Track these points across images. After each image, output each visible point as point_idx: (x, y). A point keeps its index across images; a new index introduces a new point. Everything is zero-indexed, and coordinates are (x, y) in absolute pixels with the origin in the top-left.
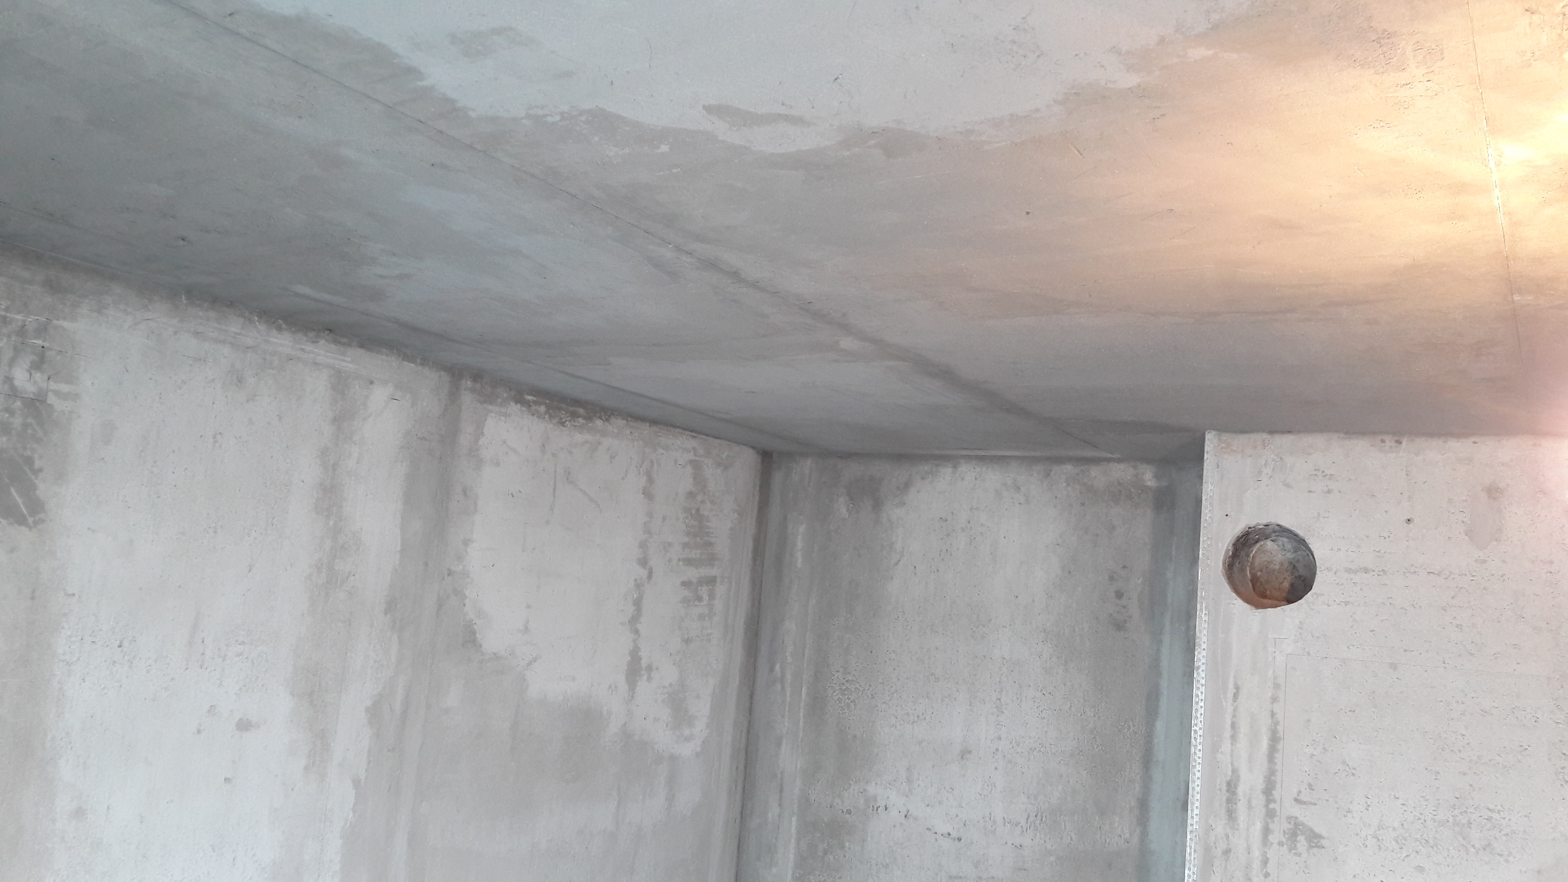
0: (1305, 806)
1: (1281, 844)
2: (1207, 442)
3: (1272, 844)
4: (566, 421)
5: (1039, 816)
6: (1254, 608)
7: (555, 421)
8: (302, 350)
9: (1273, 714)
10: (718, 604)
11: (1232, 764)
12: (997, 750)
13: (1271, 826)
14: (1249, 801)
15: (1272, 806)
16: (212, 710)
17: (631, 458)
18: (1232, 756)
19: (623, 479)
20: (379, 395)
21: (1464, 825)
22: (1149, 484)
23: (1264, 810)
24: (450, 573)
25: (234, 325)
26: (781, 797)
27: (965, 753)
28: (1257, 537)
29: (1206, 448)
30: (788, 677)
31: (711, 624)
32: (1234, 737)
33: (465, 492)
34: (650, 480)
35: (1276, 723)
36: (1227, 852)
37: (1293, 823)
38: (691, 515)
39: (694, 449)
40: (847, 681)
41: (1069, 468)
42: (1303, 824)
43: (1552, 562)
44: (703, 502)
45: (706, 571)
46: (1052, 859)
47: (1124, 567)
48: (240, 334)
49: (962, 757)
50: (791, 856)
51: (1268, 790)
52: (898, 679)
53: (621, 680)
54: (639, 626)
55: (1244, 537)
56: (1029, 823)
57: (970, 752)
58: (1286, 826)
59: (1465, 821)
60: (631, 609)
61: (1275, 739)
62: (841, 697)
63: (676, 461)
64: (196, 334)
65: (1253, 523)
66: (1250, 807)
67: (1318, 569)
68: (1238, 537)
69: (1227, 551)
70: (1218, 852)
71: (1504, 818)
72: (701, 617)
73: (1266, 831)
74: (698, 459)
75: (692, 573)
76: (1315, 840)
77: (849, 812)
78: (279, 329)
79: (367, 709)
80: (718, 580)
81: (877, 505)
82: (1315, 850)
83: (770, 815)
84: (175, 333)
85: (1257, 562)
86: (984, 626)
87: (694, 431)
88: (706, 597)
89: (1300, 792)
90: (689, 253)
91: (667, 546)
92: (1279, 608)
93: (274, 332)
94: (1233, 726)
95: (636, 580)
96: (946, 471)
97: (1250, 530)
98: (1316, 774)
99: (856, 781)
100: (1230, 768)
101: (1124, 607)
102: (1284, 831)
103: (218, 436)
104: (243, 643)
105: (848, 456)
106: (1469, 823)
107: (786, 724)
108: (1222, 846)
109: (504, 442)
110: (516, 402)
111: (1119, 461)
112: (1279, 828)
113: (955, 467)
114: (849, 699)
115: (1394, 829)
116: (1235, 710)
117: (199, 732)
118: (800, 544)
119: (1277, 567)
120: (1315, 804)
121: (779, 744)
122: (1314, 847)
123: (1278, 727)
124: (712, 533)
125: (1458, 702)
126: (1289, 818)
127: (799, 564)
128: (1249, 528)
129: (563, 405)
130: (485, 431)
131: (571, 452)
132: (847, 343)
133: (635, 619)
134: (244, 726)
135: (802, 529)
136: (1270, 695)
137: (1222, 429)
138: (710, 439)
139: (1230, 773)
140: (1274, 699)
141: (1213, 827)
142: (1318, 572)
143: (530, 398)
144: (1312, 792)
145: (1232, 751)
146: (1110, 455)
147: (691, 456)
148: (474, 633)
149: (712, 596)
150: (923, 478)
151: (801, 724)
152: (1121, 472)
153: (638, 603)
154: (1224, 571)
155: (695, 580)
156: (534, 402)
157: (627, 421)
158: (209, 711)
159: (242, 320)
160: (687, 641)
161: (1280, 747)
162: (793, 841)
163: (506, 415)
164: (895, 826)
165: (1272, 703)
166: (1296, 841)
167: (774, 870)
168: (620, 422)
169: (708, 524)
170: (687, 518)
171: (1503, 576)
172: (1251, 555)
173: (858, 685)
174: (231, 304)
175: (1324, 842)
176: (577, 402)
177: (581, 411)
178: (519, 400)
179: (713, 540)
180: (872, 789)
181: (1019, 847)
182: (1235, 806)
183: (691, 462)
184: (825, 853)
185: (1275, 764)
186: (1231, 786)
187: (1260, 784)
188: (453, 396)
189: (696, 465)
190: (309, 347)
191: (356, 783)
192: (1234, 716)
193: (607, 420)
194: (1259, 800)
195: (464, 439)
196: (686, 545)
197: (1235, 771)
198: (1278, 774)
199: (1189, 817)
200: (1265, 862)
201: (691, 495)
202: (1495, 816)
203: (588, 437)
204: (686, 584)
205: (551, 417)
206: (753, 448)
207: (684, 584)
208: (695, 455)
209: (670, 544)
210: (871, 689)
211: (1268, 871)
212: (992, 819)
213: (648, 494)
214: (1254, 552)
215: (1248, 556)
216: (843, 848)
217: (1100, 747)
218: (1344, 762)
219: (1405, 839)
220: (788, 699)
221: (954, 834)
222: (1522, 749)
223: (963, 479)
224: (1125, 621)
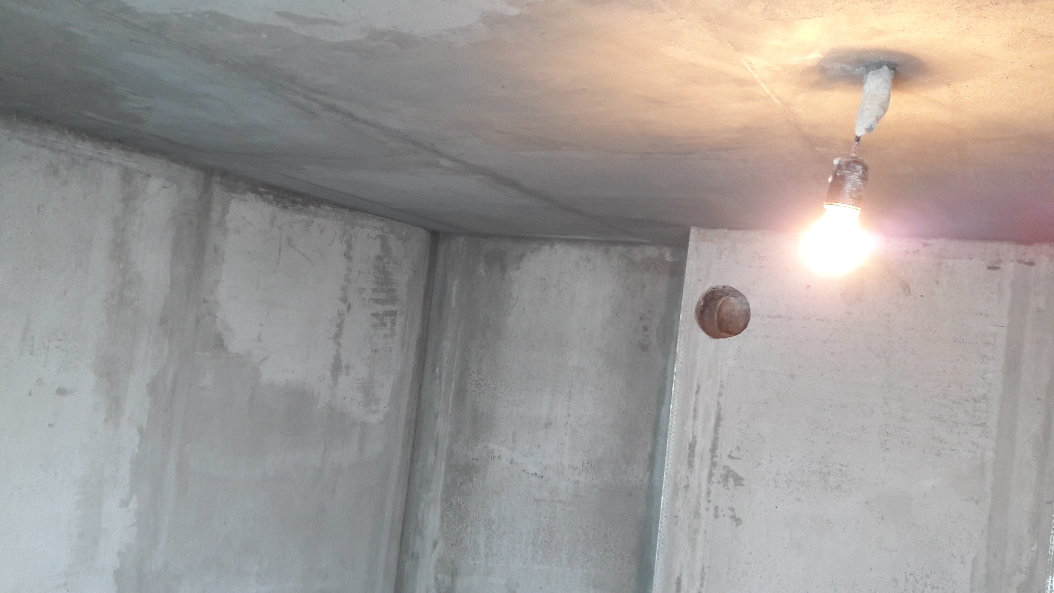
0: (734, 460)
1: (719, 483)
2: (691, 234)
3: (713, 482)
4: (288, 206)
5: (590, 464)
6: (711, 338)
7: (280, 206)
8: (101, 154)
9: (719, 403)
10: (398, 329)
11: (693, 433)
12: (567, 423)
13: (714, 472)
14: (702, 456)
15: (715, 459)
16: (39, 381)
17: (335, 232)
18: (693, 428)
19: (330, 245)
20: (154, 184)
21: (825, 473)
22: (668, 259)
23: (710, 462)
24: (205, 301)
25: (51, 136)
26: (436, 450)
27: (548, 425)
28: (720, 294)
29: (691, 238)
30: (444, 376)
31: (393, 341)
32: (695, 417)
33: (215, 250)
34: (350, 246)
35: (720, 409)
36: (687, 487)
37: (726, 470)
38: (379, 270)
39: (382, 228)
40: (480, 379)
41: (620, 248)
42: (732, 471)
43: (890, 315)
44: (388, 263)
45: (389, 307)
46: (596, 490)
47: (649, 312)
48: (55, 142)
49: (546, 427)
50: (441, 486)
51: (713, 449)
52: (510, 378)
53: (328, 374)
54: (340, 341)
55: (711, 294)
56: (583, 468)
57: (551, 424)
58: (723, 472)
59: (826, 472)
60: (335, 330)
61: (719, 418)
62: (475, 389)
63: (368, 235)
64: (23, 141)
65: (715, 286)
66: (702, 459)
67: (752, 315)
68: (706, 294)
69: (699, 303)
70: (682, 487)
71: (849, 470)
72: (386, 336)
73: (711, 475)
74: (385, 234)
75: (380, 309)
76: (738, 480)
77: (477, 459)
78: (83, 139)
79: (148, 385)
80: (398, 313)
81: (503, 269)
82: (739, 487)
83: (429, 461)
84: (9, 140)
85: (724, 310)
86: (564, 346)
87: (382, 216)
88: (389, 324)
89: (731, 451)
90: (315, 100)
91: (361, 290)
92: (726, 338)
93: (80, 141)
94: (695, 410)
95: (338, 311)
96: (547, 248)
97: (714, 290)
98: (742, 441)
99: (482, 441)
100: (691, 436)
101: (648, 336)
102: (721, 475)
103: (41, 208)
104: (60, 340)
105: (486, 236)
106: (829, 473)
107: (441, 405)
108: (685, 483)
109: (244, 218)
110: (252, 192)
111: (651, 244)
112: (718, 473)
113: (552, 246)
114: (480, 390)
115: (785, 475)
116: (696, 400)
117: (30, 394)
118: (454, 293)
119: (736, 314)
120: (740, 459)
121: (436, 417)
122: (738, 485)
123: (722, 412)
124: (394, 283)
125: (828, 399)
126: (725, 467)
127: (453, 305)
128: (714, 288)
129: (286, 195)
130: (230, 210)
131: (292, 227)
132: (444, 162)
133: (337, 336)
134: (62, 392)
135: (456, 283)
136: (718, 391)
137: (700, 225)
138: (394, 222)
139: (691, 438)
140: (720, 395)
141: (680, 471)
142: (751, 317)
143: (262, 189)
144: (738, 451)
145: (693, 425)
146: (643, 241)
147: (380, 232)
148: (222, 340)
149: (393, 323)
150: (532, 252)
151: (450, 405)
152: (651, 251)
153: (340, 326)
154: (696, 315)
155: (381, 313)
156: (265, 192)
157: (333, 207)
158: (37, 382)
159: (57, 132)
160: (375, 351)
161: (721, 423)
162: (442, 477)
163: (245, 200)
164: (504, 468)
165: (718, 397)
166: (728, 481)
167: (430, 494)
168: (329, 208)
169: (391, 277)
170: (376, 272)
171: (861, 322)
172: (718, 305)
173: (486, 382)
174: (48, 122)
175: (744, 482)
176: (296, 194)
177: (299, 200)
178: (255, 191)
179: (395, 287)
180: (491, 446)
181: (577, 482)
182: (693, 459)
183: (379, 236)
184: (462, 484)
185: (718, 434)
186: (692, 446)
187: (709, 446)
188: (207, 187)
189: (383, 239)
190: (105, 152)
191: (140, 430)
192: (696, 404)
193: (318, 206)
194: (708, 455)
195: (215, 216)
196: (374, 290)
197: (694, 437)
198: (720, 440)
199: (666, 465)
200: (709, 493)
201: (379, 258)
202: (844, 468)
203: (304, 217)
204: (375, 315)
205: (277, 203)
206: (425, 229)
207: (373, 315)
208: (382, 232)
209: (364, 289)
210: (494, 384)
211: (711, 498)
212: (562, 464)
213: (348, 256)
214: (720, 303)
215: (715, 305)
216: (472, 481)
217: (628, 422)
218: (759, 434)
219: (791, 481)
220: (443, 390)
221: (539, 474)
222: (863, 429)
223: (556, 253)
224: (648, 345)
